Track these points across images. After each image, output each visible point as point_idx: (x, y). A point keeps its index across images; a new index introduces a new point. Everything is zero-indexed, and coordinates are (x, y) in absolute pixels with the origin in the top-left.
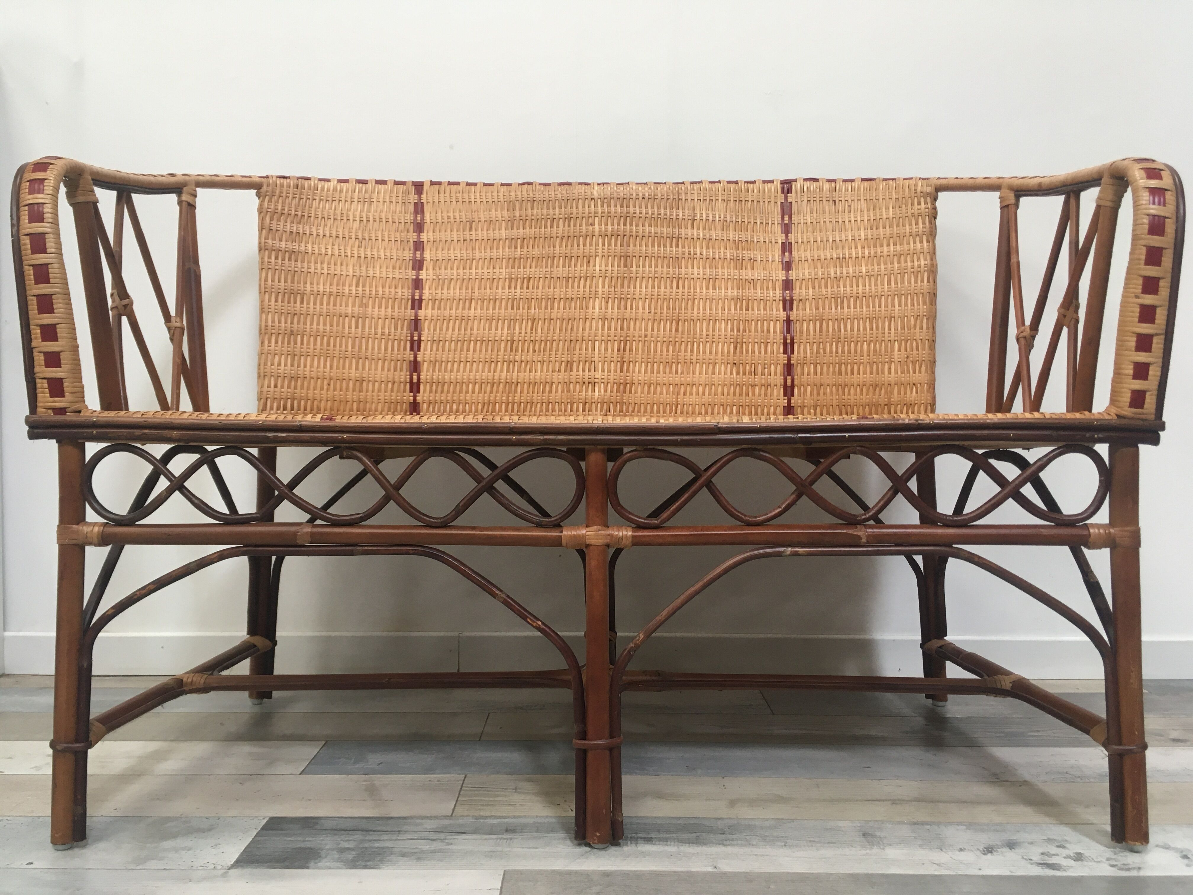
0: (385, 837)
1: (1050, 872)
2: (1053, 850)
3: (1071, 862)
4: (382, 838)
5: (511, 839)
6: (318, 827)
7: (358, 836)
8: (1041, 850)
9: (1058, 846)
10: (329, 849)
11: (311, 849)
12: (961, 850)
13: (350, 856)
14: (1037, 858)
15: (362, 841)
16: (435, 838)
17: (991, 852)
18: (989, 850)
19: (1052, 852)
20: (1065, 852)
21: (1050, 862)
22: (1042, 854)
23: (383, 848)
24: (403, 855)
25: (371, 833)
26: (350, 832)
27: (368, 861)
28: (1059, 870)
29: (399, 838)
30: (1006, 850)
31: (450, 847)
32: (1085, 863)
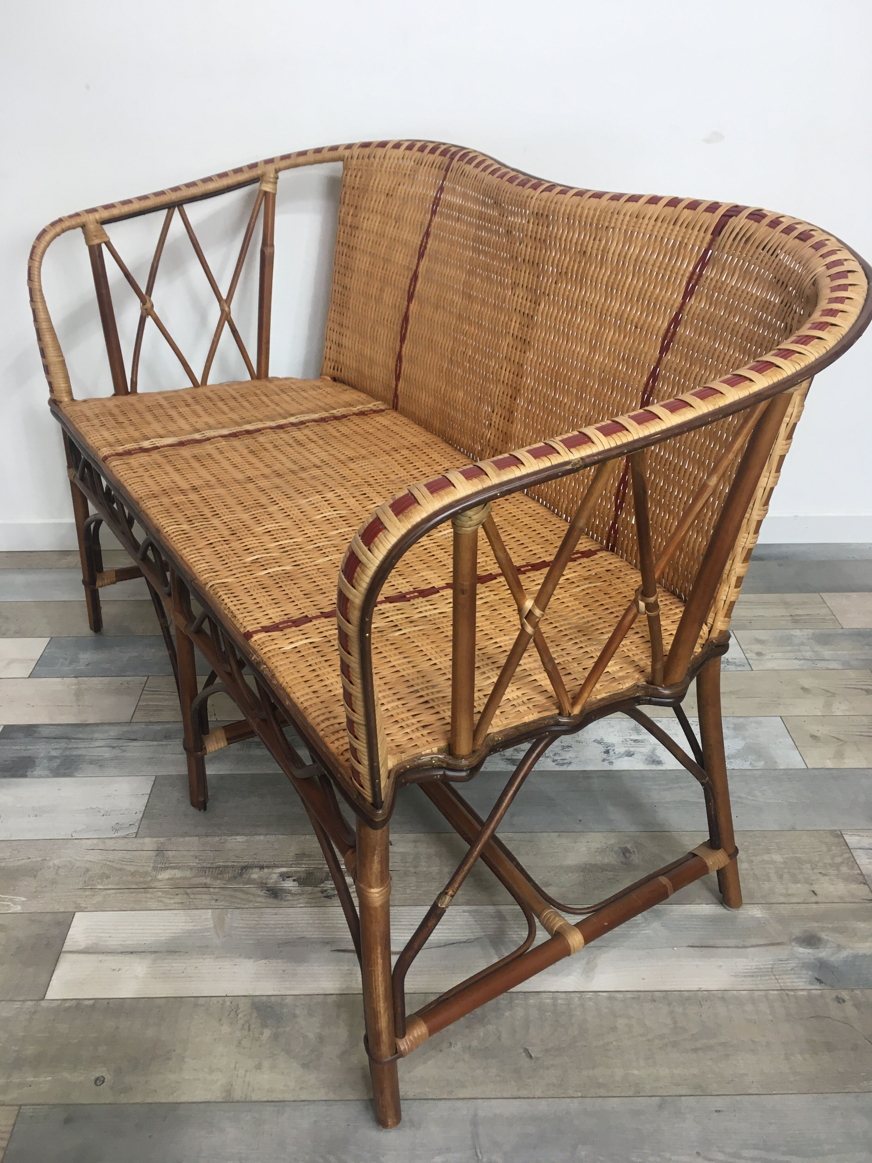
0: (81, 745)
4: (79, 746)
5: (167, 745)
6: (36, 735)
7: (63, 744)
10: (42, 758)
11: (30, 757)
13: (55, 764)
15: (66, 749)
16: (115, 745)
23: (79, 756)
24: (91, 762)
25: (73, 741)
26: (58, 740)
27: (67, 769)
29: (91, 746)
31: (124, 754)
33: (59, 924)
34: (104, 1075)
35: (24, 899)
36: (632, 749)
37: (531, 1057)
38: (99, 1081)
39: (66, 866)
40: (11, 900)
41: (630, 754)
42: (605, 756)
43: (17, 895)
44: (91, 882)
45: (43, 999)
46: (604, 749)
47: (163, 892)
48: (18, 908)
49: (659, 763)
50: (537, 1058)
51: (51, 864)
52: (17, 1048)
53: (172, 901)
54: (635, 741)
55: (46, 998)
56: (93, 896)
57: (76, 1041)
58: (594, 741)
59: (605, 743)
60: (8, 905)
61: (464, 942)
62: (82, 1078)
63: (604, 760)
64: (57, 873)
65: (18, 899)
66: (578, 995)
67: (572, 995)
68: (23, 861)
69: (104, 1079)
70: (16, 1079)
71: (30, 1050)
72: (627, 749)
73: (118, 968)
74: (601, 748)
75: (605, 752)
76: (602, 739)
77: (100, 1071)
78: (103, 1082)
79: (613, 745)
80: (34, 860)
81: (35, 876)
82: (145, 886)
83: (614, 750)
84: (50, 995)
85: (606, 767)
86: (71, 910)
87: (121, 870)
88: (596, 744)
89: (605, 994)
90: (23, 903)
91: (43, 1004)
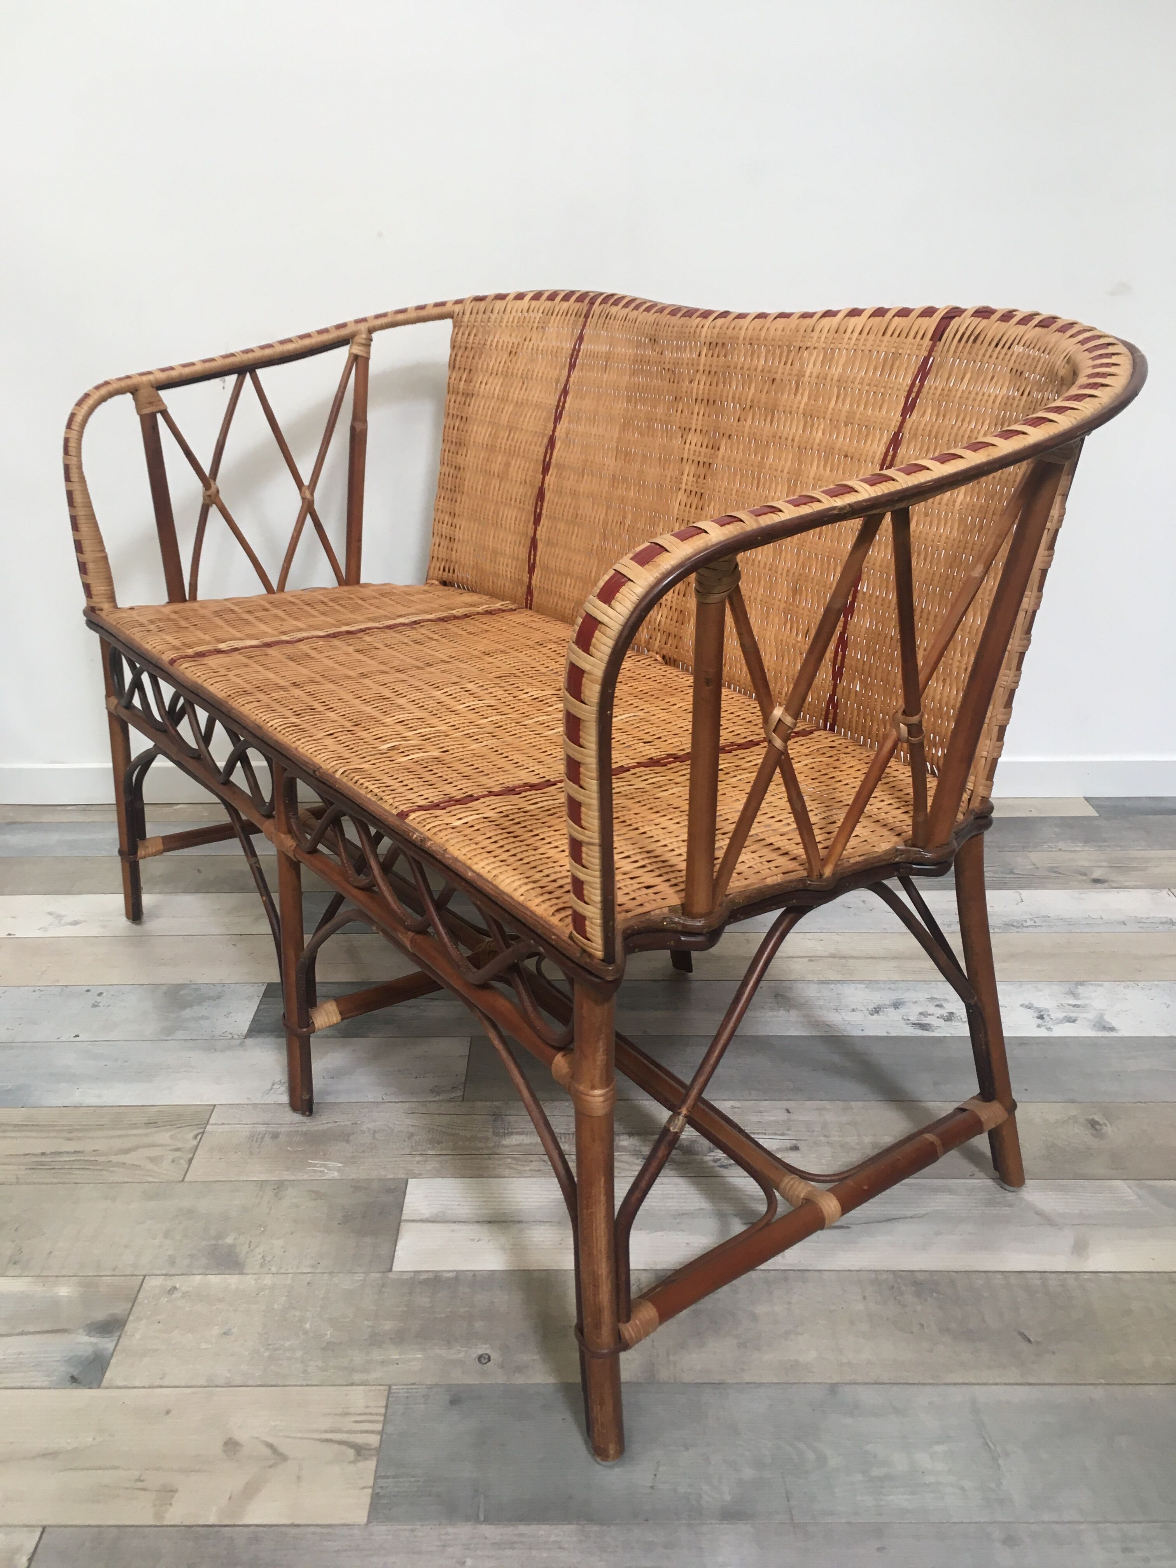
1: (920, 1033)
2: (931, 1009)
3: (941, 1022)
8: (921, 1010)
9: (937, 1006)
12: (853, 1010)
14: (914, 1018)
17: (877, 1012)
18: (877, 1010)
19: (930, 1012)
20: (940, 1012)
21: (923, 1022)
22: (921, 1014)
28: (927, 1030)
30: (892, 1010)
32: (953, 1023)
33: (389, 1191)
34: (488, 1352)
35: (340, 1165)
36: (1073, 1015)
37: (1029, 1341)
38: (484, 1359)
39: (383, 1130)
40: (325, 1166)
41: (1072, 1020)
42: (1040, 1021)
43: (329, 1160)
44: (419, 1147)
45: (390, 1270)
46: (1036, 1015)
47: (515, 1159)
48: (336, 1174)
49: (1112, 1029)
50: (1038, 1343)
51: (364, 1127)
52: (370, 1323)
53: (527, 1168)
54: (1074, 1006)
55: (394, 1269)
56: (427, 1161)
57: (443, 1315)
58: (1022, 1005)
59: (1036, 1008)
60: (321, 1171)
61: (911, 1217)
62: (462, 1355)
63: (1039, 1026)
64: (374, 1138)
65: (331, 1164)
66: (1074, 1275)
67: (1065, 1275)
68: (329, 1125)
69: (489, 1357)
70: (377, 1355)
71: (388, 1325)
72: (1064, 1014)
73: (477, 1238)
74: (1031, 1015)
75: (1038, 1018)
76: (1031, 1004)
77: (483, 1349)
78: (489, 1360)
79: (1047, 1010)
80: (343, 1124)
81: (347, 1141)
82: (488, 1152)
83: (1049, 1015)
84: (398, 1266)
85: (1042, 1033)
86: (403, 1176)
87: (453, 1135)
88: (1022, 1008)
89: (1108, 1275)
90: (339, 1170)
91: (390, 1275)
